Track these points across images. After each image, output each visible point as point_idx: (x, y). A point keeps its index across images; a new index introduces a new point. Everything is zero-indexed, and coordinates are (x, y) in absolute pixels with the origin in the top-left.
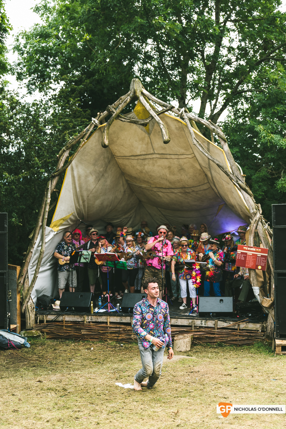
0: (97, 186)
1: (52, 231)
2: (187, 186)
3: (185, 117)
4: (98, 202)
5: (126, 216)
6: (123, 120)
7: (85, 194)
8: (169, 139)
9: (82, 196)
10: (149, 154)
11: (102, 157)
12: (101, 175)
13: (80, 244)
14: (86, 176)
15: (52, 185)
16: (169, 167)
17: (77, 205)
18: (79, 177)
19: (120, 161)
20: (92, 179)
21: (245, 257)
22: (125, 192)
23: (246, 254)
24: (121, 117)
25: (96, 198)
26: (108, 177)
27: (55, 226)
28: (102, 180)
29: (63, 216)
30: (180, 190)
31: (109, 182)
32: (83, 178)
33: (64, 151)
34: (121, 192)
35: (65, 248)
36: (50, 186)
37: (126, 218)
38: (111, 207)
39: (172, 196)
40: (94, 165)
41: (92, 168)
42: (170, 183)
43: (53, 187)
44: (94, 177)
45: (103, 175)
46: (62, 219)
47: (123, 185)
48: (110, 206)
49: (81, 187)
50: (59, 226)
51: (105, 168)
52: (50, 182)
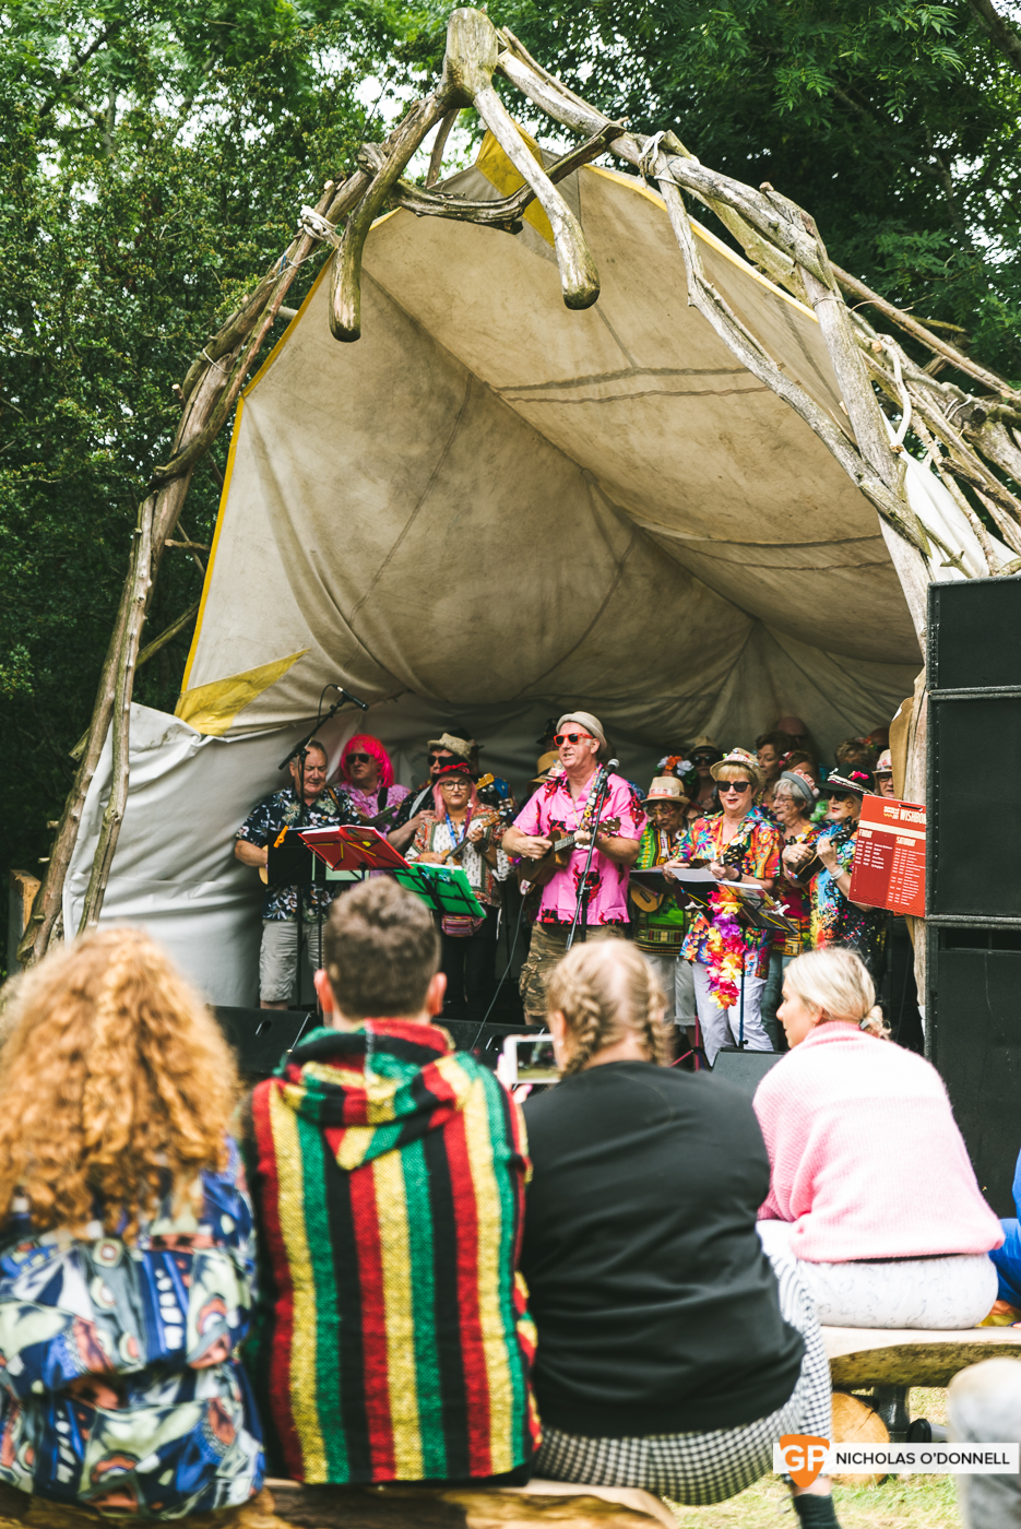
0: (416, 531)
1: (179, 729)
2: (855, 534)
3: (663, 175)
4: (447, 612)
5: (682, 689)
6: (418, 206)
7: (356, 567)
8: (590, 287)
9: (344, 578)
10: (615, 376)
11: (401, 393)
12: (424, 475)
13: (382, 802)
14: (340, 483)
15: (154, 521)
16: (726, 438)
17: (325, 618)
18: (307, 485)
19: (532, 413)
20: (373, 498)
21: (888, 857)
22: (620, 566)
23: (891, 839)
24: (409, 196)
25: (432, 589)
26: (475, 487)
27: (204, 709)
28: (438, 502)
29: (248, 666)
30: (834, 551)
31: (486, 512)
32: (323, 492)
33: (204, 365)
34: (592, 565)
35: (290, 817)
36: (146, 525)
37: (684, 699)
38: (549, 640)
39: (819, 584)
40: (368, 426)
41: (357, 445)
42: (771, 518)
43: (160, 531)
44: (384, 485)
45: (434, 478)
46: (238, 680)
47: (602, 531)
48: (543, 631)
49: (324, 535)
50: (229, 710)
51: (439, 446)
52: (147, 506)
